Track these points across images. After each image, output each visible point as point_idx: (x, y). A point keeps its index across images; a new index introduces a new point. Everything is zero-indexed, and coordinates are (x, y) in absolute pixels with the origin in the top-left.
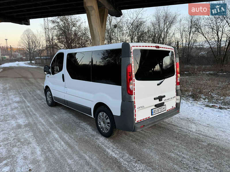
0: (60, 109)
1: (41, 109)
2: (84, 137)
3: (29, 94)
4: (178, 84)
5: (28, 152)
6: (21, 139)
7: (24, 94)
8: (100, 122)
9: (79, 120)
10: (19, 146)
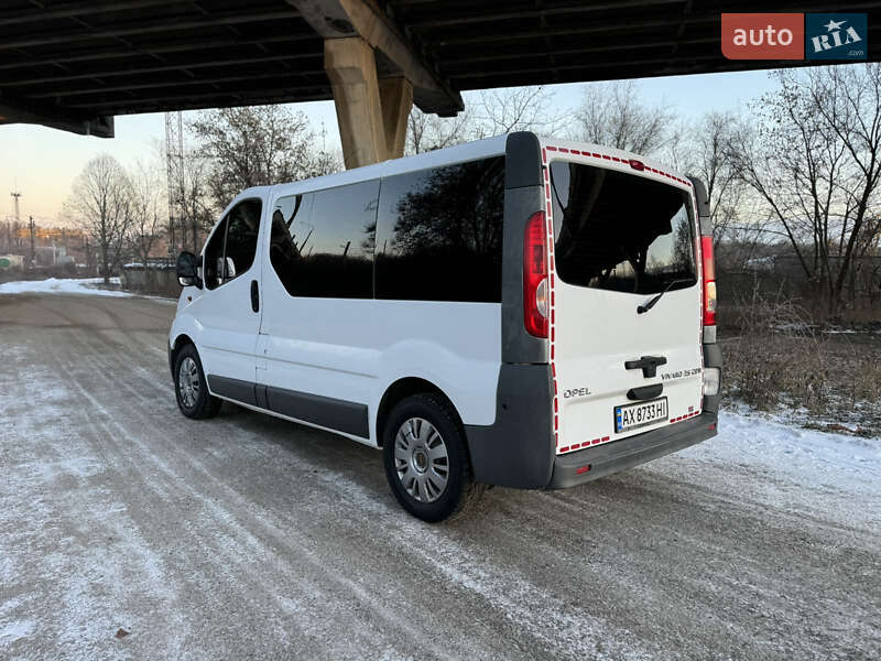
0: (230, 429)
1: (156, 427)
2: (338, 521)
3: (103, 377)
4: (707, 319)
5: (111, 571)
6: (78, 525)
7: (81, 378)
8: (403, 462)
9: (313, 463)
10: (69, 550)
